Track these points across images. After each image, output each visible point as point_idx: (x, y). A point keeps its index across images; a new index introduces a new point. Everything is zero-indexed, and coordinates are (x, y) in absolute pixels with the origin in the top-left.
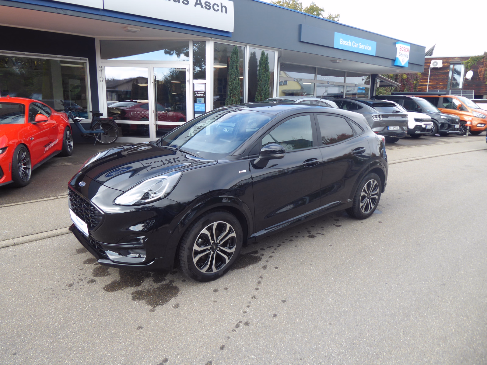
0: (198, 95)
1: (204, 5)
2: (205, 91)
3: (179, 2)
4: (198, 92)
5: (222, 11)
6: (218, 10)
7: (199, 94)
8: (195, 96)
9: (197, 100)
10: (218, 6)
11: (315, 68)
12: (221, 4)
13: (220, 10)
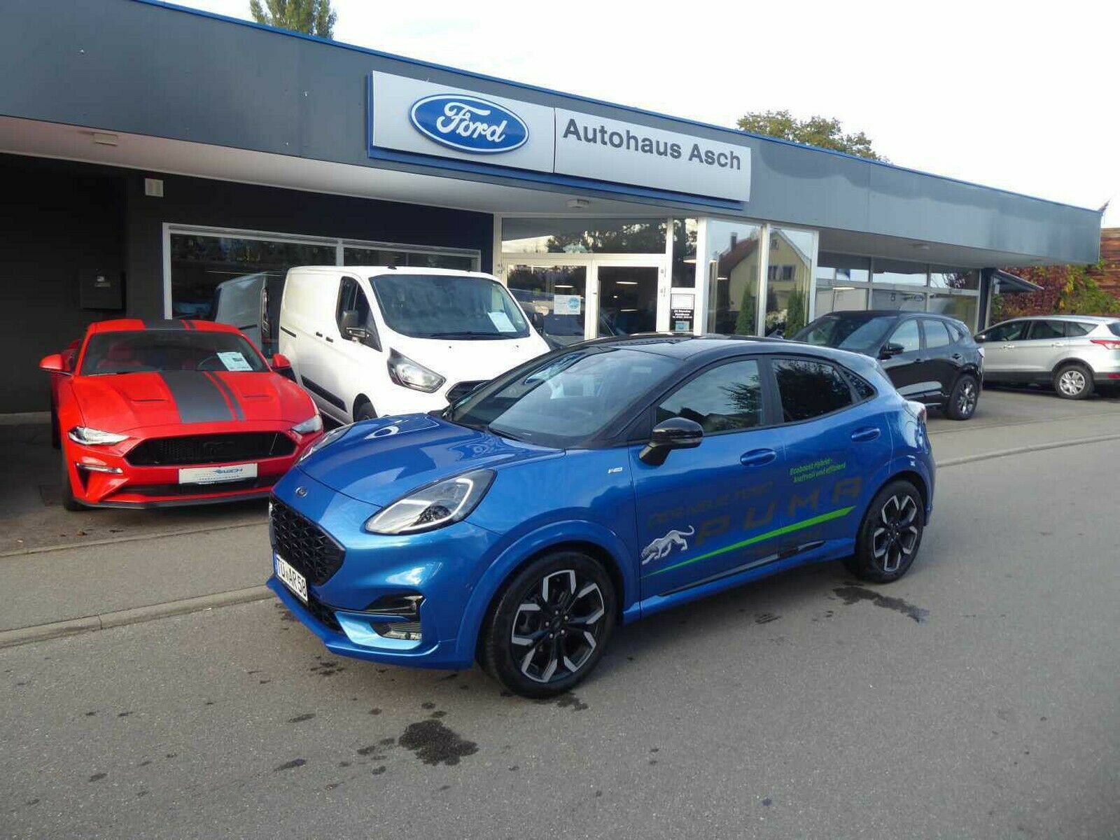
0: (678, 316)
1: (704, 157)
2: (692, 309)
3: (666, 155)
4: (680, 311)
5: (732, 167)
6: (726, 164)
7: (683, 314)
8: (674, 317)
9: (677, 326)
10: (726, 158)
11: (869, 259)
12: (732, 153)
13: (729, 165)
